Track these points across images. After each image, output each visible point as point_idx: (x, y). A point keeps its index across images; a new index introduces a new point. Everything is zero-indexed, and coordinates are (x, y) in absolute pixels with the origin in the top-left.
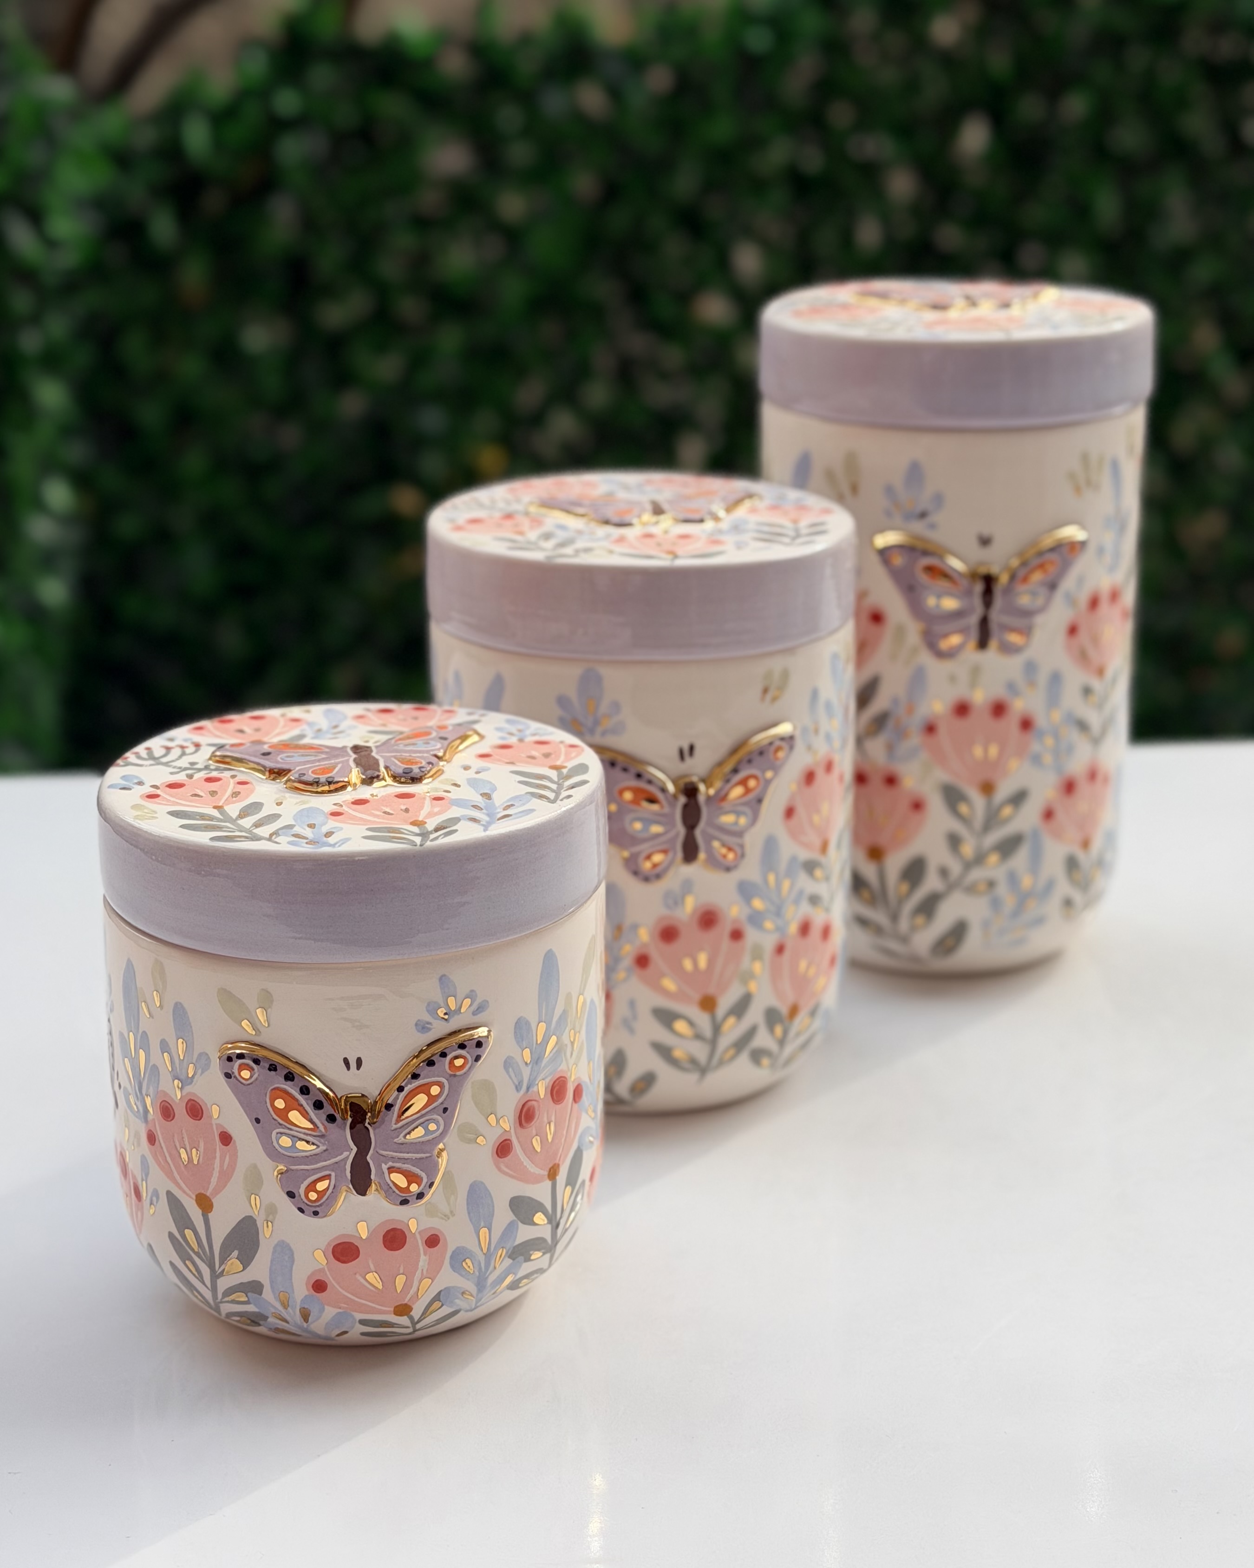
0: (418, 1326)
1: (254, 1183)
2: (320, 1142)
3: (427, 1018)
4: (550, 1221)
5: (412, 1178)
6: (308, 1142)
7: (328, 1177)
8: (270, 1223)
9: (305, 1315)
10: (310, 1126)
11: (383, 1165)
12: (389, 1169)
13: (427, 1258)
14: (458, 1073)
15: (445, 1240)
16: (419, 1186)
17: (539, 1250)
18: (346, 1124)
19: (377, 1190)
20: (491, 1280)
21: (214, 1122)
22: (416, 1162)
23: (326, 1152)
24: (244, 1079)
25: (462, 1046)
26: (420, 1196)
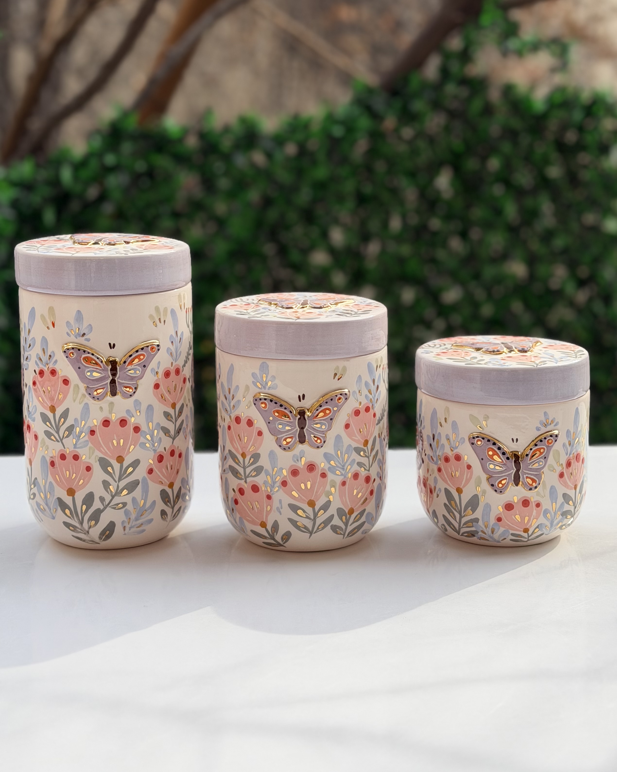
0: (530, 538)
1: (478, 483)
2: (504, 467)
3: (540, 426)
4: (574, 505)
5: (534, 481)
6: (499, 466)
7: (506, 479)
8: (483, 497)
9: (493, 532)
10: (501, 461)
11: (524, 475)
12: (526, 477)
13: (536, 511)
14: (550, 445)
15: (542, 506)
16: (536, 483)
17: (570, 515)
18: (512, 461)
19: (522, 485)
20: (555, 522)
21: (465, 462)
22: (535, 475)
23: (506, 470)
24: (479, 445)
25: (551, 436)
26: (536, 487)
